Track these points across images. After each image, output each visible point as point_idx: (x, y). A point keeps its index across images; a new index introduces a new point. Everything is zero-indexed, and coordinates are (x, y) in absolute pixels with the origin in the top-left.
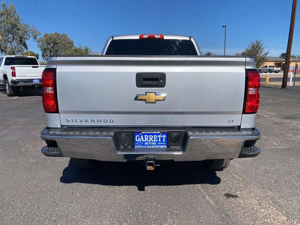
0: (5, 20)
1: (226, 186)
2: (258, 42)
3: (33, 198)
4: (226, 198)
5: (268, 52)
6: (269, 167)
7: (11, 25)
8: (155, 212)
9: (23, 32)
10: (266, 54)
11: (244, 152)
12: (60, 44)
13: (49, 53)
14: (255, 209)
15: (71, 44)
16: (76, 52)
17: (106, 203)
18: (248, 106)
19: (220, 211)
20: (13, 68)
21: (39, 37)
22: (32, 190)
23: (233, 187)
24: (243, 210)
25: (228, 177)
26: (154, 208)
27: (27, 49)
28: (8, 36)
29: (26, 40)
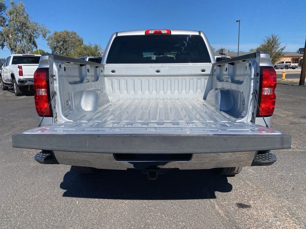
0: (14, 19)
1: (238, 194)
2: (274, 37)
3: (29, 207)
4: (237, 208)
5: (284, 48)
6: (285, 173)
7: (20, 24)
8: (159, 224)
9: (33, 31)
10: (282, 50)
11: (258, 159)
12: (69, 42)
13: (59, 51)
14: (270, 221)
15: (81, 42)
16: (86, 49)
17: (107, 213)
18: (263, 108)
19: (231, 223)
20: (20, 67)
21: (48, 35)
22: (30, 197)
23: (246, 196)
24: (256, 223)
25: (241, 184)
26: (158, 219)
27: (37, 47)
28: (18, 35)
29: (35, 39)
